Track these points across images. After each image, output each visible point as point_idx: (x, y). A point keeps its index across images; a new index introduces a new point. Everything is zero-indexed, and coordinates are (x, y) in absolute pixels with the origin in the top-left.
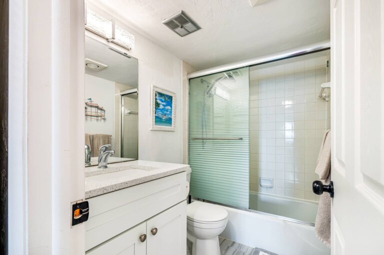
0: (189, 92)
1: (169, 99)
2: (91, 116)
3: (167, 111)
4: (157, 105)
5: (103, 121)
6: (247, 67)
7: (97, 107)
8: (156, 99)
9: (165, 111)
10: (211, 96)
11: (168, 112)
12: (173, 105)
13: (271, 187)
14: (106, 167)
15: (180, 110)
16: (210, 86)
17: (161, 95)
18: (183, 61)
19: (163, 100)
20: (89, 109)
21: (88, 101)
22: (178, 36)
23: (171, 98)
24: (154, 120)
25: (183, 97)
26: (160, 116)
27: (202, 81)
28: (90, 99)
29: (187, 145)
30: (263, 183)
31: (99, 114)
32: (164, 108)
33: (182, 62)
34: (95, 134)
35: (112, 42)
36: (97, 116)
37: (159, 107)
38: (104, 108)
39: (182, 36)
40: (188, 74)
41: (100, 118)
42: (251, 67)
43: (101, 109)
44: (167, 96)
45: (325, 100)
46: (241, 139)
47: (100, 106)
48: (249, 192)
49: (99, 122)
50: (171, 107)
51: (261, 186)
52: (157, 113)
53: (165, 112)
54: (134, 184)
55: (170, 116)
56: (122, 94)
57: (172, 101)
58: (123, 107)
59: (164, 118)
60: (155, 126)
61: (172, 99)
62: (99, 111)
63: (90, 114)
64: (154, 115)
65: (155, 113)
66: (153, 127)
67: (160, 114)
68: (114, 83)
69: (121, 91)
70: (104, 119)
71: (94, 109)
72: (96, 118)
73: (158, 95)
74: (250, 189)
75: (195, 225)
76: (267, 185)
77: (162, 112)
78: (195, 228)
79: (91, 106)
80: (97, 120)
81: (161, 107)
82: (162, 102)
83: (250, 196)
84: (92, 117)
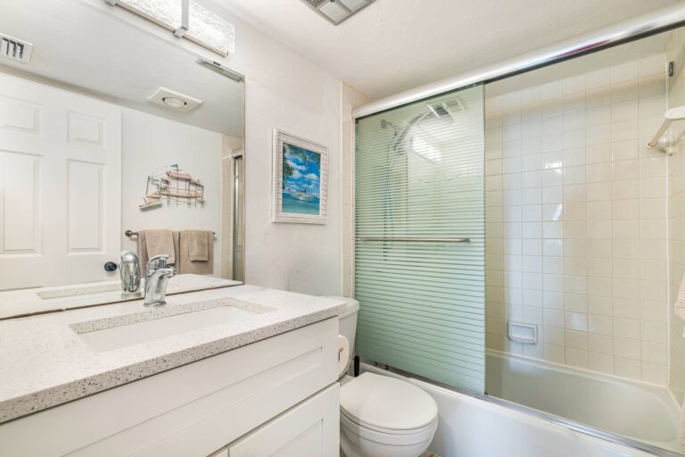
0: (356, 146)
1: (312, 160)
2: (177, 196)
3: (309, 183)
4: (287, 170)
5: (199, 205)
6: (478, 84)
7: (189, 180)
8: (284, 159)
9: (304, 182)
10: (401, 153)
11: (311, 186)
12: (322, 172)
13: (534, 344)
14: (162, 303)
15: (337, 182)
16: (400, 134)
17: (295, 149)
18: (344, 83)
19: (301, 160)
20: (173, 184)
21: (173, 170)
22: (328, 23)
23: (317, 156)
24: (281, 203)
25: (344, 155)
26: (294, 193)
27: (384, 124)
28: (176, 166)
29: (352, 253)
30: (514, 334)
31: (193, 194)
32: (303, 178)
33: (341, 84)
34: (184, 230)
35: (183, 37)
36: (188, 197)
37: (291, 174)
38: (202, 183)
39: (336, 24)
40: (355, 108)
41: (193, 200)
42: (487, 85)
43: (196, 185)
44: (309, 152)
45: (665, 152)
46: (467, 240)
47: (195, 179)
48: (486, 351)
49: (193, 208)
50: (318, 175)
51: (510, 339)
52: (287, 188)
53: (305, 185)
54: (189, 359)
55: (315, 194)
56: (235, 155)
57: (319, 162)
58: (237, 180)
59: (301, 198)
60: (281, 214)
61: (319, 159)
62: (193, 188)
63: (175, 194)
64: (281, 191)
65: (283, 188)
66: (277, 217)
67: (293, 189)
68: (220, 135)
69: (234, 151)
70: (202, 202)
71: (183, 185)
72: (186, 200)
73: (288, 150)
74: (488, 345)
75: (361, 434)
76: (523, 337)
77: (299, 185)
78: (362, 441)
79: (178, 179)
80: (189, 204)
81: (296, 174)
82: (299, 164)
83: (489, 360)
84: (179, 199)
